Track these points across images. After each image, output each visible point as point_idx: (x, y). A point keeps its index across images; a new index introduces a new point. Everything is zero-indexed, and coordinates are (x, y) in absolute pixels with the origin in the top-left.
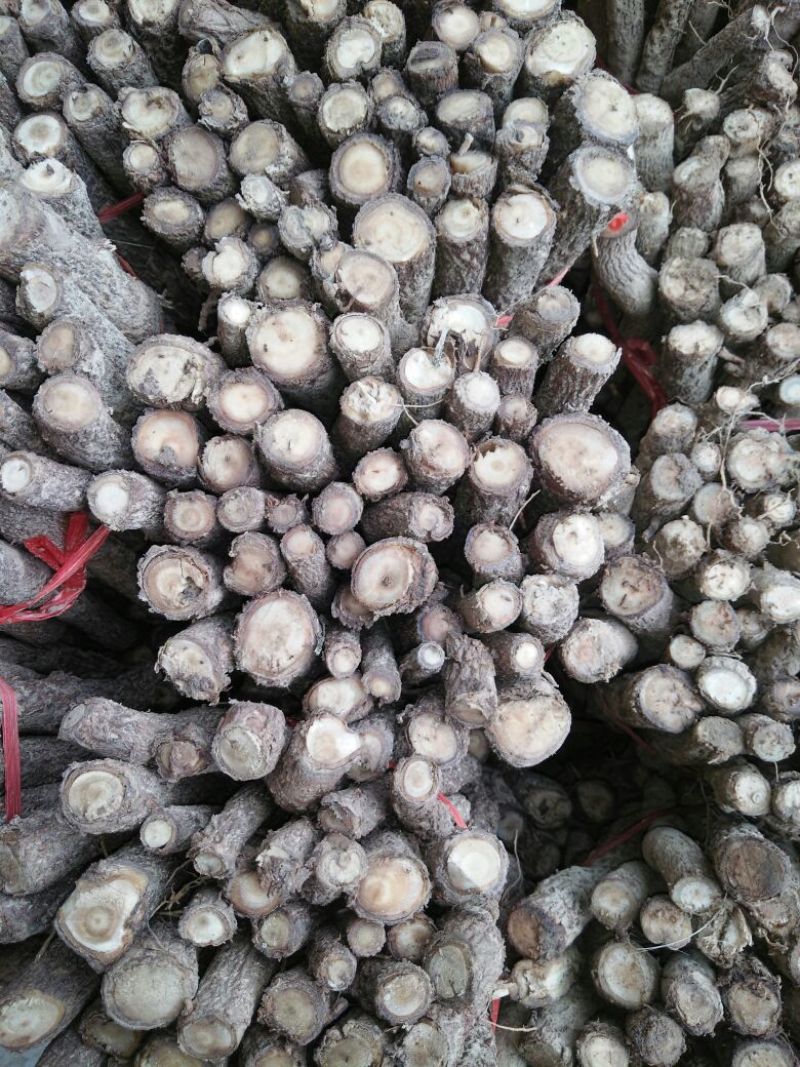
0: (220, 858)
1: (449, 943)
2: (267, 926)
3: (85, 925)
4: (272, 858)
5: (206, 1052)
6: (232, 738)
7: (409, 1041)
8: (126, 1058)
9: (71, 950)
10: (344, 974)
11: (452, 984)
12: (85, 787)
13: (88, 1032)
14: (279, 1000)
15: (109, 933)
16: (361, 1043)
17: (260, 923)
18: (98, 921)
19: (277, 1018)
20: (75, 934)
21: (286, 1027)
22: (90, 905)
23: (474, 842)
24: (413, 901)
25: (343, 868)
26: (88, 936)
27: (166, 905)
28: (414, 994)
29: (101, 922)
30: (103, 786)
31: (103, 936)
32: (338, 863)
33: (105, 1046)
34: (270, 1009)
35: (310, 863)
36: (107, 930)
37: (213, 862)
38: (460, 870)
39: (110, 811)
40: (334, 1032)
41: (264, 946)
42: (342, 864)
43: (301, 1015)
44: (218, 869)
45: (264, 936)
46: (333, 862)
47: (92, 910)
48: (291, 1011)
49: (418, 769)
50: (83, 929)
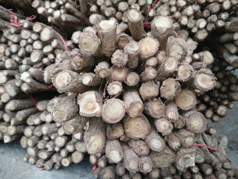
0: (104, 69)
1: (171, 47)
2: (128, 79)
3: (88, 109)
4: (116, 59)
5: (138, 113)
6: (84, 43)
7: (179, 74)
8: (123, 135)
9: (89, 117)
10: (154, 72)
11: (179, 54)
12: (59, 80)
13: (111, 137)
14: (144, 91)
15: (95, 107)
16: (169, 84)
17: (126, 80)
18: (90, 106)
19: (147, 95)
20: (88, 113)
21: (151, 95)
22: (85, 104)
23: (158, 19)
24: (156, 45)
25: (134, 47)
26: (90, 111)
27: (103, 97)
28: (172, 61)
29: (91, 106)
30: (63, 77)
31: (94, 108)
32: (132, 47)
33: (116, 137)
34: (144, 95)
35: (125, 53)
36: (94, 106)
37: (103, 72)
38: (160, 27)
39: (70, 80)
40: (162, 87)
41: (131, 84)
42: (133, 47)
43: (152, 90)
44: (106, 73)
45: (130, 82)
46: (130, 47)
47: (86, 105)
48: (149, 91)
49: (132, 12)
50: (88, 110)
